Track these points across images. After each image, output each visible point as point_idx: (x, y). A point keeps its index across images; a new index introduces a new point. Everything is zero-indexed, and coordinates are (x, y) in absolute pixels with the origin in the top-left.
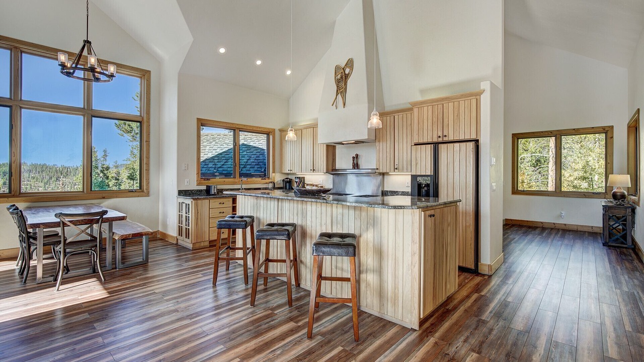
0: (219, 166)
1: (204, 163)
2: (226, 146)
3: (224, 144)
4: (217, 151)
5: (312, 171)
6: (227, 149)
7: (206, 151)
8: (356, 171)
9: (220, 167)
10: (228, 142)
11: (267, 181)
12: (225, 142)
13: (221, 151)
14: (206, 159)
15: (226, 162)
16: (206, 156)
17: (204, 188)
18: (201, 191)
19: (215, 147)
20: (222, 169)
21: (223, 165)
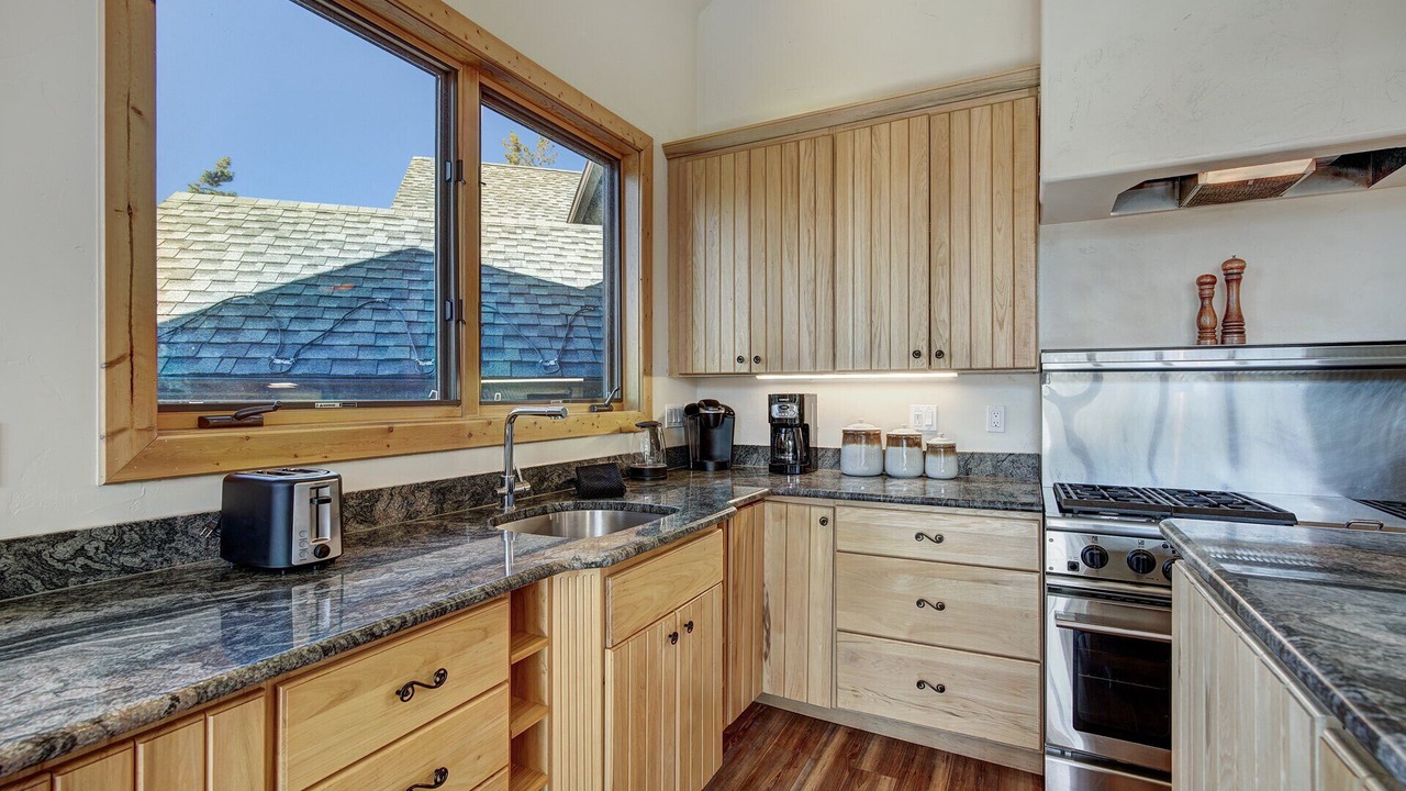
0: (305, 338)
1: (213, 324)
2: (335, 253)
3: (326, 246)
4: (286, 269)
5: (924, 359)
6: (341, 264)
7: (225, 265)
8: (1218, 358)
9: (312, 345)
10: (342, 237)
11: (618, 418)
12: (327, 237)
13: (309, 273)
14: (226, 304)
15: (343, 321)
16: (220, 287)
17: (202, 496)
18: (167, 531)
19: (278, 255)
20: (323, 355)
21: (331, 332)
